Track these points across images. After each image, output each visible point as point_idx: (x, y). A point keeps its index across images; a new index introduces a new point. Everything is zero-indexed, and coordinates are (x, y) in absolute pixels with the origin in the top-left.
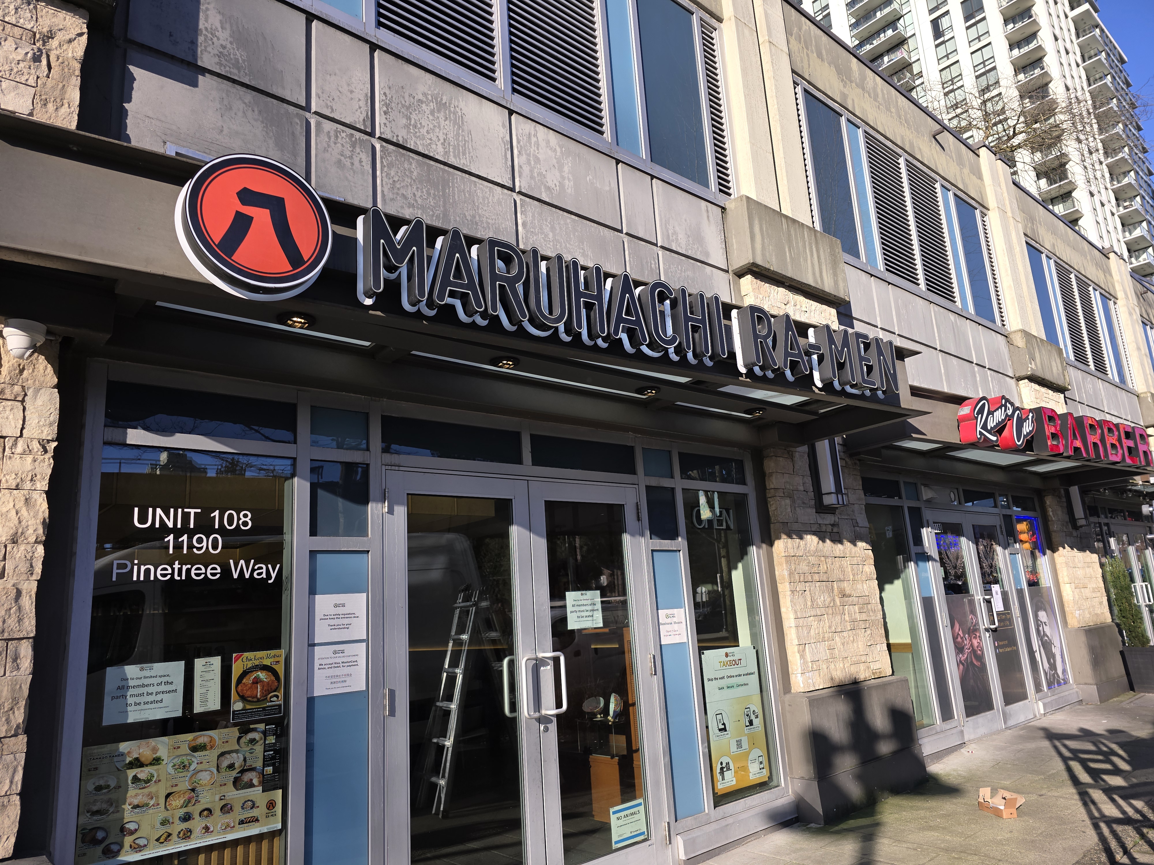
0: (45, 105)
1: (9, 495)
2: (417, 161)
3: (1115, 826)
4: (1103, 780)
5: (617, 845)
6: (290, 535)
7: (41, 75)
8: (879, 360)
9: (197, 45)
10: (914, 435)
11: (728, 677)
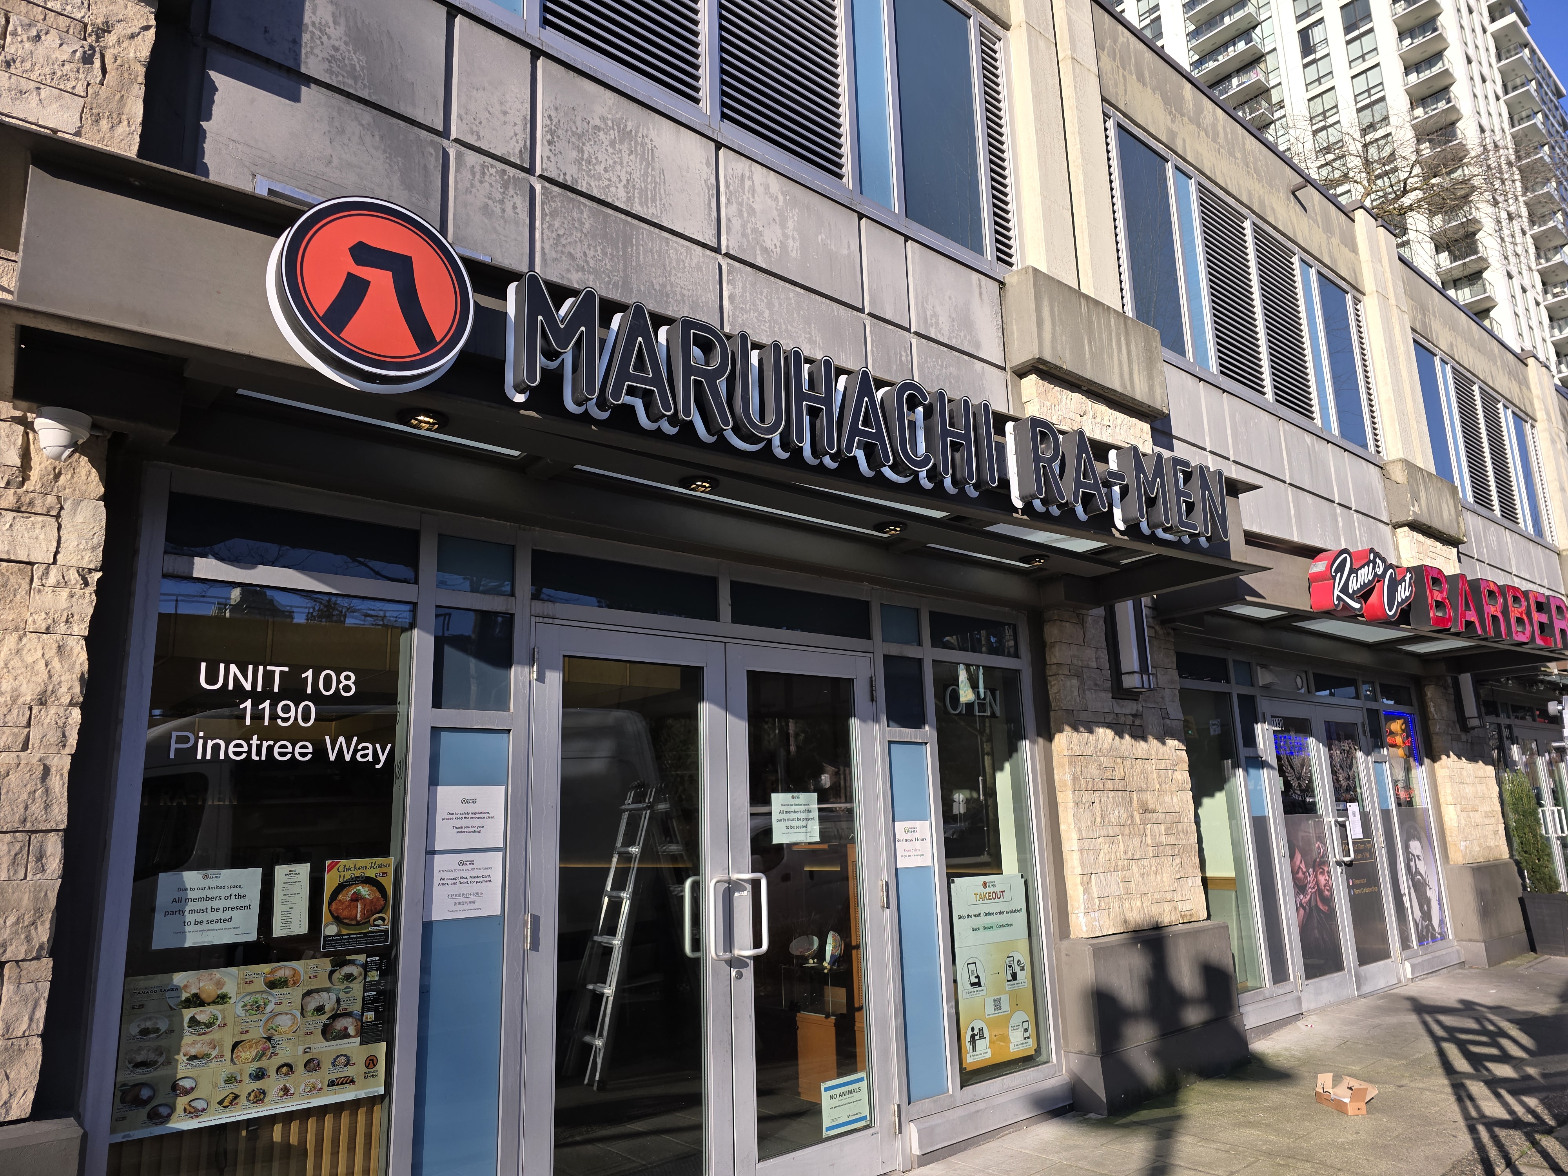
0: (97, 121)
1: (37, 640)
2: (590, 208)
3: (1497, 1130)
4: (1487, 1069)
5: (828, 1132)
6: (406, 706)
7: (92, 81)
8: (1204, 496)
9: (301, 45)
10: (1248, 598)
11: (986, 914)
